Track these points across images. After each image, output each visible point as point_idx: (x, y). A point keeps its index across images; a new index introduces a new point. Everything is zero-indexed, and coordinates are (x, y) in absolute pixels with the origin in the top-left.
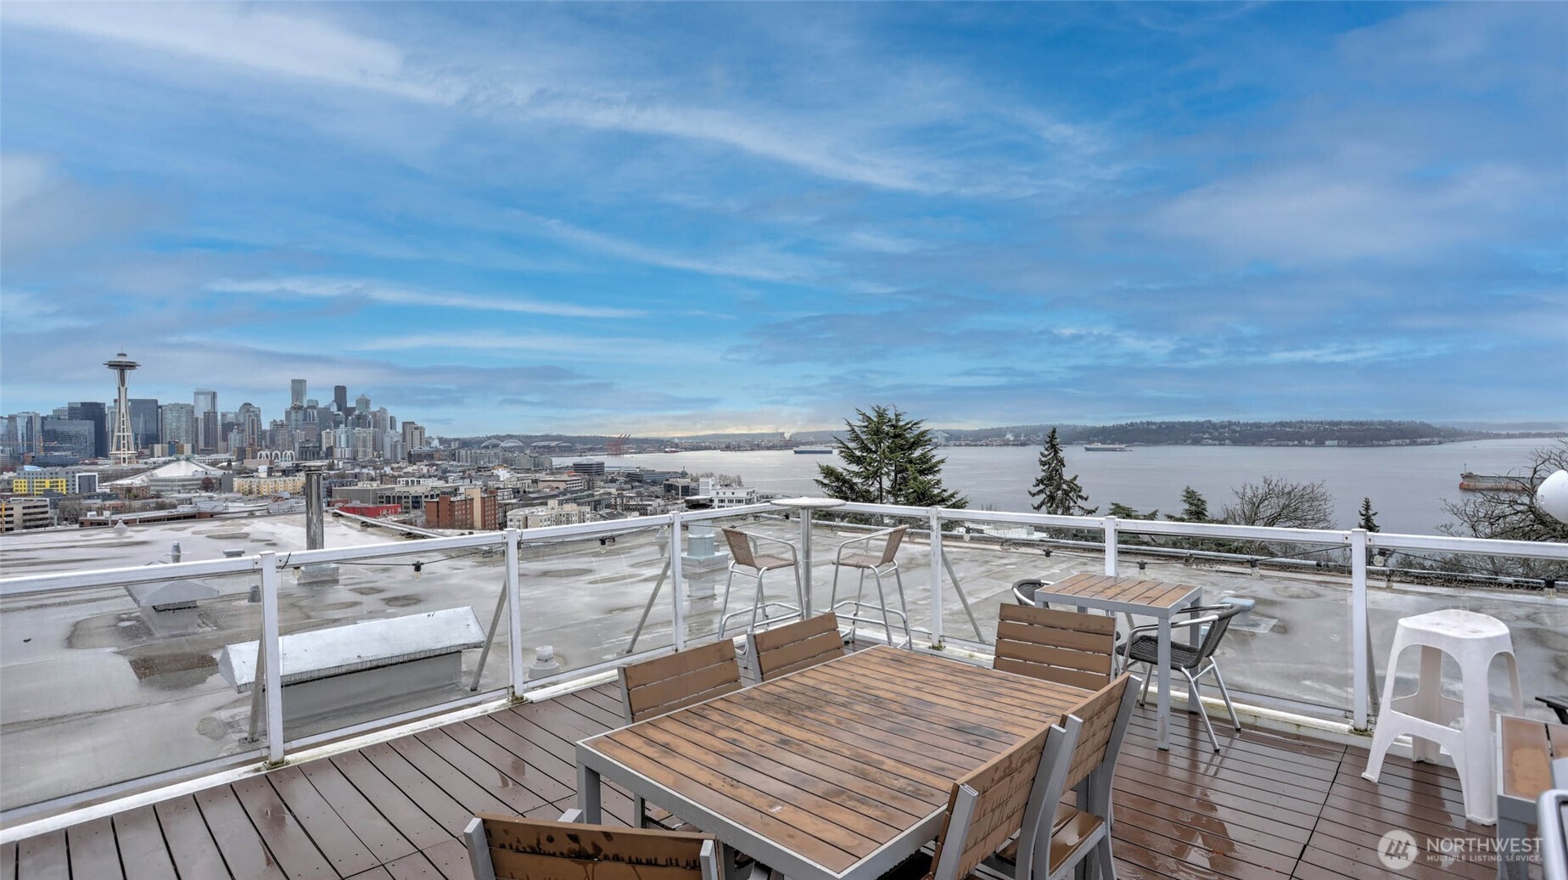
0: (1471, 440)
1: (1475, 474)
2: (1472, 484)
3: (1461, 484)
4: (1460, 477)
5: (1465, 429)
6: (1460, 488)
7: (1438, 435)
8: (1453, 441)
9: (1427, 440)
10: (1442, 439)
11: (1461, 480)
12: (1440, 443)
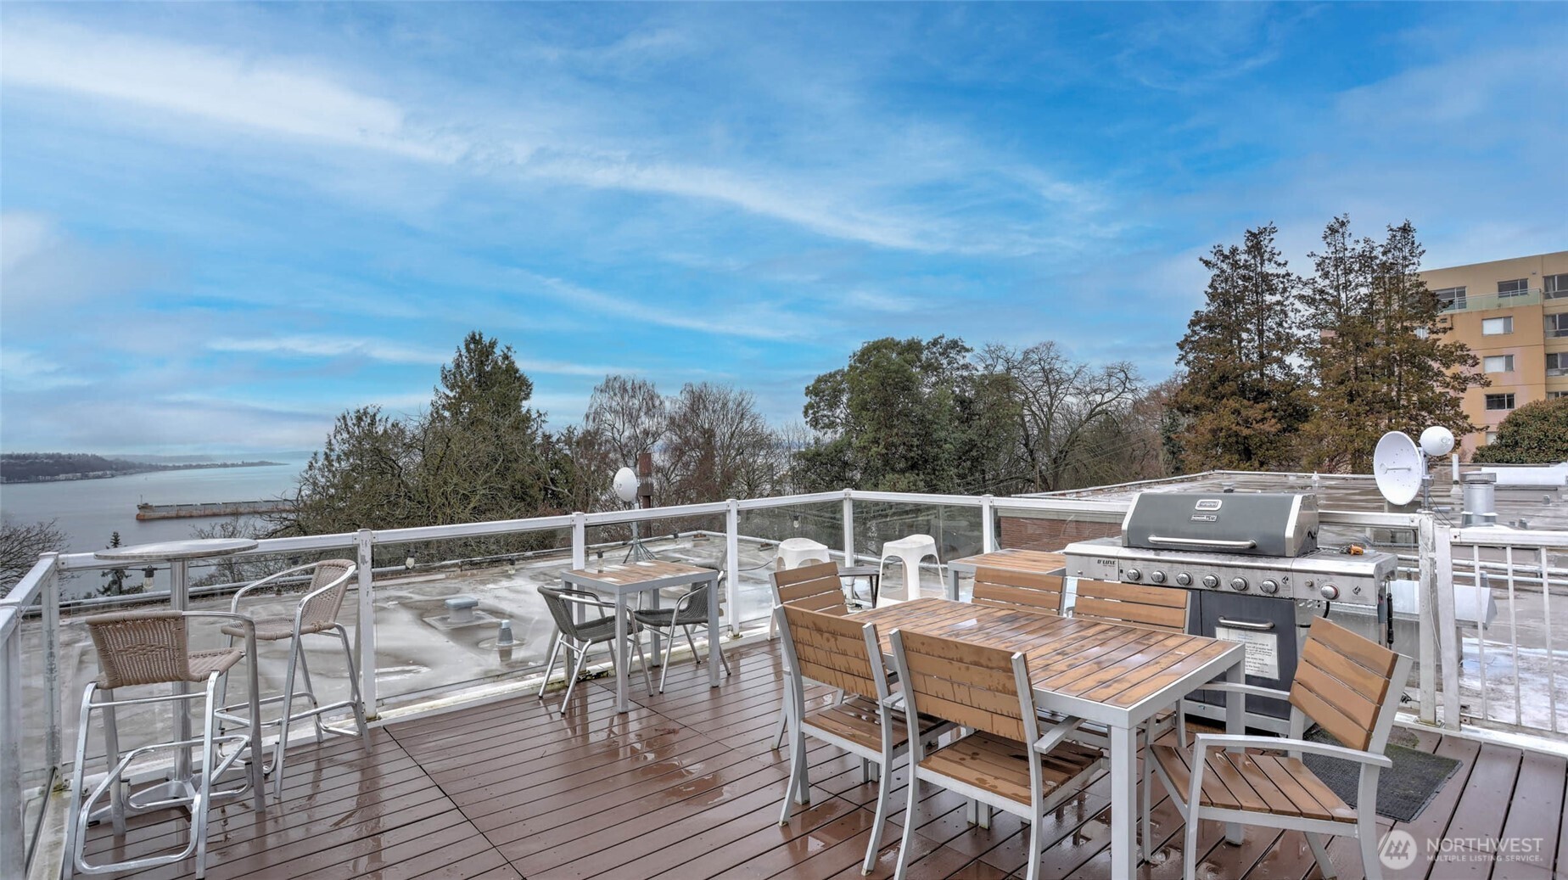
0: (142, 472)
1: (150, 504)
2: (149, 514)
3: (138, 515)
4: (137, 508)
5: (137, 461)
6: (137, 519)
7: (111, 469)
8: (125, 474)
9: (100, 473)
10: (114, 472)
11: (138, 512)
12: (113, 476)
